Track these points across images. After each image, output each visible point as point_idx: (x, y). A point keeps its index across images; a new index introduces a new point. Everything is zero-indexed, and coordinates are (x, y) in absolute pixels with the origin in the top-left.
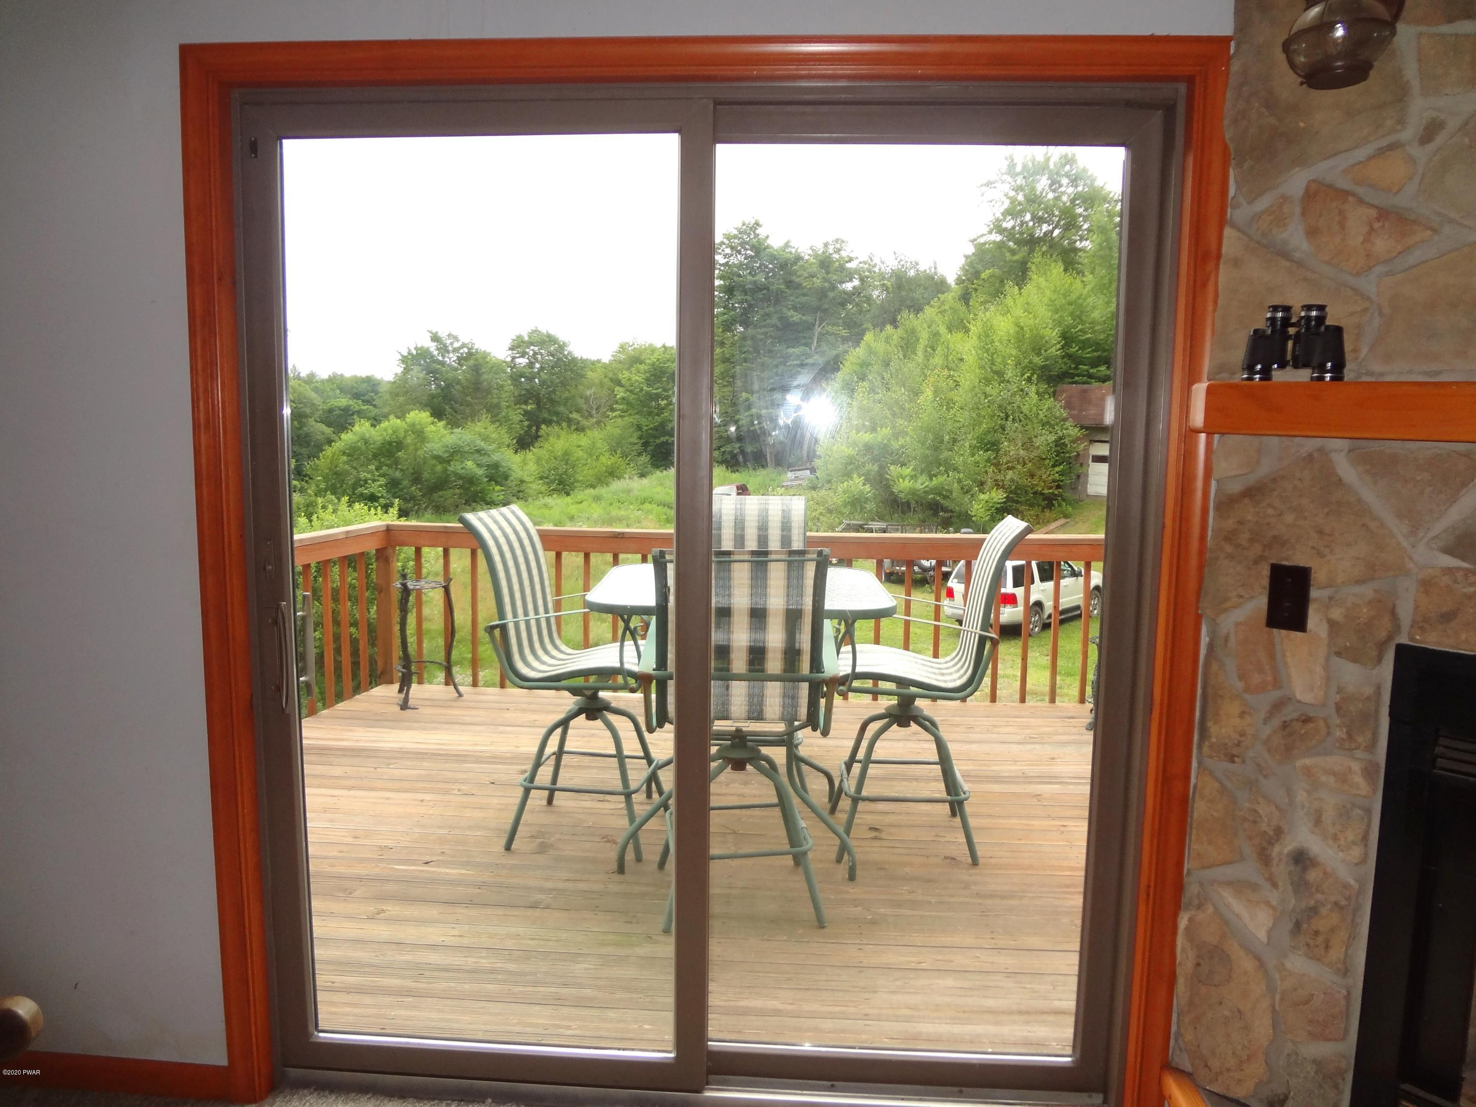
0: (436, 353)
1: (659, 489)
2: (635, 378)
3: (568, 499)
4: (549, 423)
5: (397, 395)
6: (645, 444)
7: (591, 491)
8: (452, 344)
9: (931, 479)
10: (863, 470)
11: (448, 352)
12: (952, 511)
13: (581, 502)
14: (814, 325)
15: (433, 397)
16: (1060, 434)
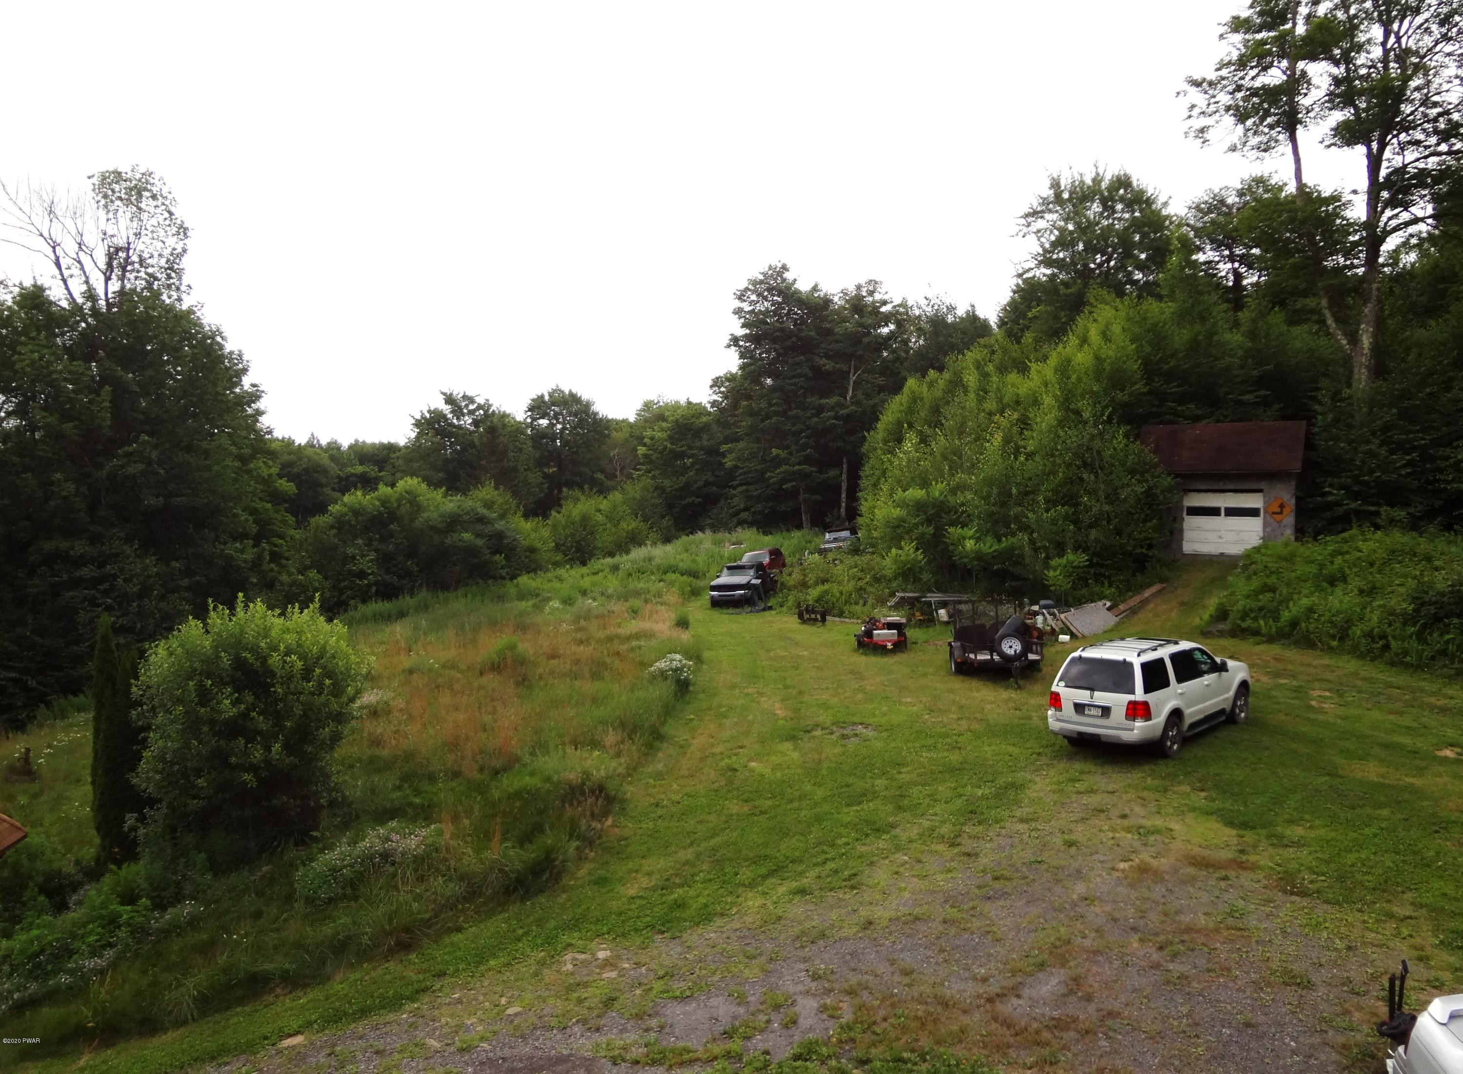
0: (450, 416)
1: (684, 556)
2: (659, 435)
3: (585, 570)
4: (571, 485)
5: (411, 460)
6: (670, 506)
7: (609, 560)
8: (467, 406)
9: (999, 541)
10: (915, 533)
11: (463, 415)
12: (1026, 580)
13: (597, 573)
14: (849, 373)
15: (447, 461)
16: (1151, 483)
